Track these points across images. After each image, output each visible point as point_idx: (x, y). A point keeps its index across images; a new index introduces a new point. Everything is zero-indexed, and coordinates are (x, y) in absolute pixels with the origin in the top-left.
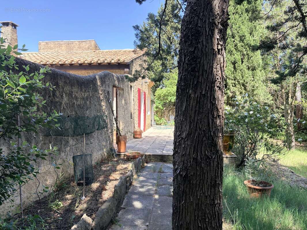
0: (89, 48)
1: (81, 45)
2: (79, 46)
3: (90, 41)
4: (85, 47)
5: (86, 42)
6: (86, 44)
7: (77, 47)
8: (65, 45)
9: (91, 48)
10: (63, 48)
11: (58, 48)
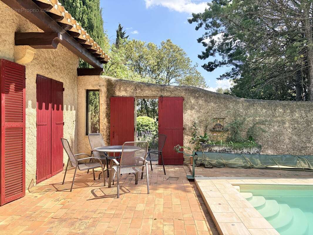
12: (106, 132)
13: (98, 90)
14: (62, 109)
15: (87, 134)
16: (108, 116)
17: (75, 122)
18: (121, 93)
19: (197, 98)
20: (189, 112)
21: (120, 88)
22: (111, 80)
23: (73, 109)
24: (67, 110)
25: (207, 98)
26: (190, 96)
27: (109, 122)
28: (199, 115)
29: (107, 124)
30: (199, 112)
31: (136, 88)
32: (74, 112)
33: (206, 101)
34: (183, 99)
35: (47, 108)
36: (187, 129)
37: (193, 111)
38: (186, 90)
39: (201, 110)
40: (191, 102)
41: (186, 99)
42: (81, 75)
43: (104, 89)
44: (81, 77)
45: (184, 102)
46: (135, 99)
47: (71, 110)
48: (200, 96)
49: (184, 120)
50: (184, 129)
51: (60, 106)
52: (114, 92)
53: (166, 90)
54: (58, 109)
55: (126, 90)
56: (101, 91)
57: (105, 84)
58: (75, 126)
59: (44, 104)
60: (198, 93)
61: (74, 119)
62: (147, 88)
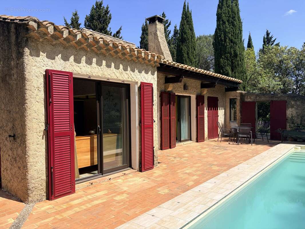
12: (240, 120)
13: (236, 99)
14: (218, 110)
15: (230, 120)
16: (241, 112)
17: (224, 115)
18: (248, 100)
19: (296, 101)
20: (290, 109)
21: (247, 97)
22: (243, 93)
23: (223, 109)
24: (220, 109)
25: (303, 101)
26: (291, 100)
27: (241, 115)
28: (297, 111)
29: (240, 116)
30: (297, 109)
31: (256, 97)
32: (223, 110)
33: (302, 102)
34: (286, 102)
35: (211, 110)
36: (289, 119)
37: (293, 109)
38: (288, 96)
39: (298, 108)
40: (291, 103)
41: (288, 102)
42: (227, 91)
43: (239, 98)
44: (227, 93)
45: (287, 104)
46: (256, 103)
47: (222, 109)
48: (298, 99)
49: (287, 115)
50: (287, 119)
51: (217, 108)
52: (244, 100)
53: (275, 97)
54: (216, 110)
55: (251, 98)
56: (237, 99)
57: (239, 95)
58: (224, 117)
59: (210, 108)
60: (296, 98)
61: (224, 114)
62: (263, 96)
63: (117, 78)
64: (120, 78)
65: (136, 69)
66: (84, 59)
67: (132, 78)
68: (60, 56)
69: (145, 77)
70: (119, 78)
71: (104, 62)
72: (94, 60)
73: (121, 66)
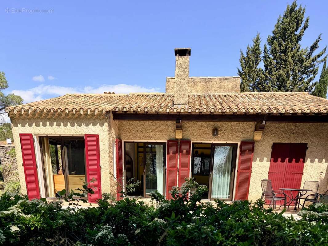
0: (232, 89)
1: (223, 84)
2: (219, 85)
3: (234, 79)
4: (227, 87)
5: (230, 79)
6: (229, 83)
7: (217, 86)
8: (202, 83)
9: (235, 88)
10: (198, 88)
11: (192, 88)
63: (65, 133)
64: (69, 133)
65: (82, 124)
66: (41, 123)
67: (79, 132)
68: (27, 124)
69: (91, 130)
70: (67, 133)
71: (55, 123)
72: (48, 123)
73: (69, 124)
